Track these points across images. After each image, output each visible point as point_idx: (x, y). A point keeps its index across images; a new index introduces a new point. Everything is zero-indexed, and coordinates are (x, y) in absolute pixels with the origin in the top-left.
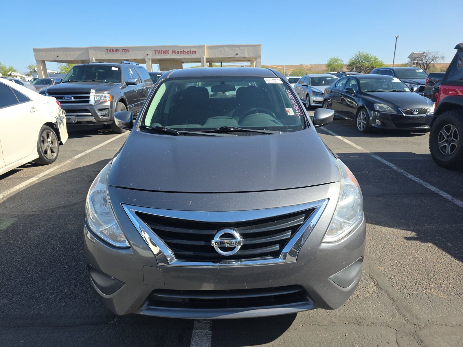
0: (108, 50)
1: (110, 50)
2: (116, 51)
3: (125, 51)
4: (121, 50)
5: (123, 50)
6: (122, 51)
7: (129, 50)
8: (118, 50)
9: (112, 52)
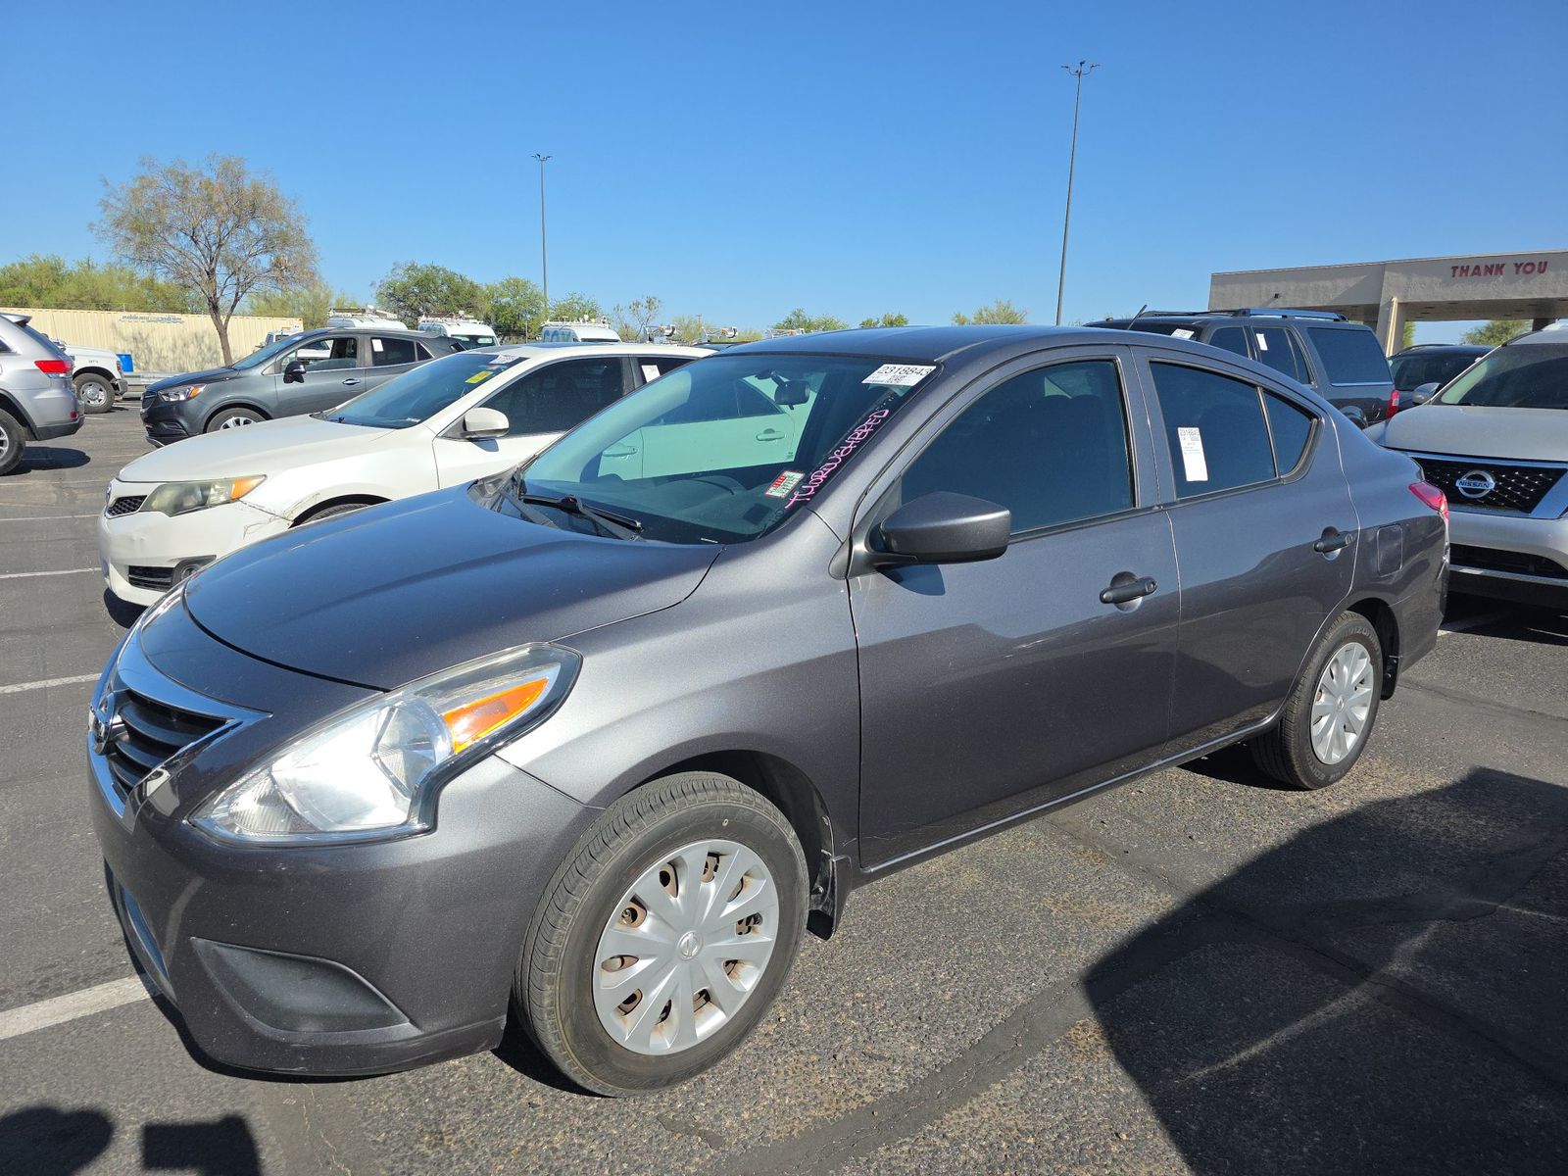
0: (1458, 271)
1: (1465, 270)
2: (1489, 270)
3: (1529, 268)
4: (1509, 269)
5: (1518, 266)
6: (1514, 269)
7: (1543, 267)
8: (1500, 268)
9: (1472, 275)
